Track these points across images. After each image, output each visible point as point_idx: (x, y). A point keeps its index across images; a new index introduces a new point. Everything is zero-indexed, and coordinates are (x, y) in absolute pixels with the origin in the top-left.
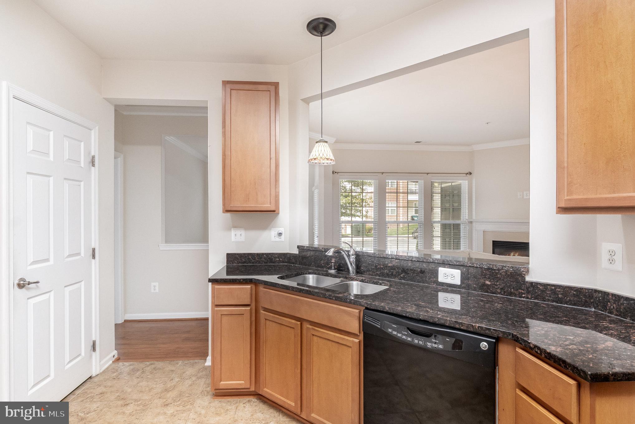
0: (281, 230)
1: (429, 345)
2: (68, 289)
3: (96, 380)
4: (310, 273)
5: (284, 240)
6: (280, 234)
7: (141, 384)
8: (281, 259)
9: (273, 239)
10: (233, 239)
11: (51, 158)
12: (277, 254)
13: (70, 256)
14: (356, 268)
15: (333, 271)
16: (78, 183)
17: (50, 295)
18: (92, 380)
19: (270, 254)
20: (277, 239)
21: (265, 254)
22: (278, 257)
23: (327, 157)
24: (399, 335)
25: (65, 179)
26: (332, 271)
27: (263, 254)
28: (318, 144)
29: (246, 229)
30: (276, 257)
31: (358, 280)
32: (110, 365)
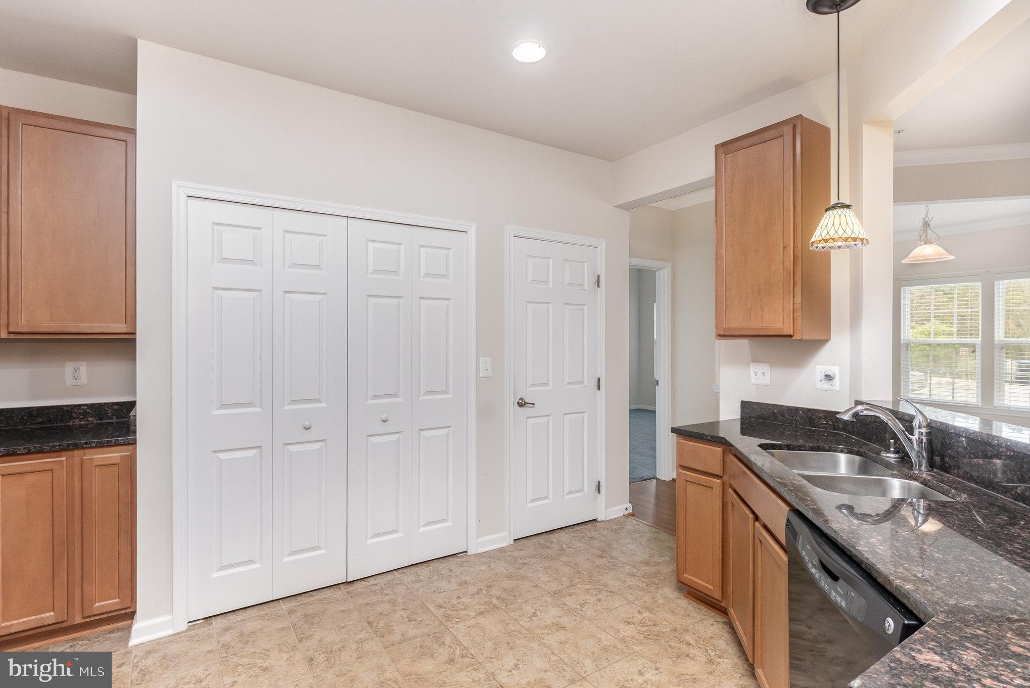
0: (834, 370)
1: (822, 583)
2: (568, 417)
3: (598, 524)
4: (842, 451)
5: (839, 390)
6: (828, 377)
7: (630, 546)
8: (830, 423)
9: (819, 385)
10: (753, 380)
11: (551, 285)
12: (823, 411)
13: (569, 383)
14: (928, 456)
15: (893, 456)
16: (581, 307)
17: (549, 419)
18: (594, 523)
19: (809, 410)
20: (826, 385)
21: (802, 409)
22: (825, 418)
23: (853, 236)
24: (807, 558)
25: (565, 304)
26: (889, 455)
27: (797, 409)
28: (828, 212)
29: (773, 364)
30: (821, 417)
31: (918, 480)
32: (620, 517)
